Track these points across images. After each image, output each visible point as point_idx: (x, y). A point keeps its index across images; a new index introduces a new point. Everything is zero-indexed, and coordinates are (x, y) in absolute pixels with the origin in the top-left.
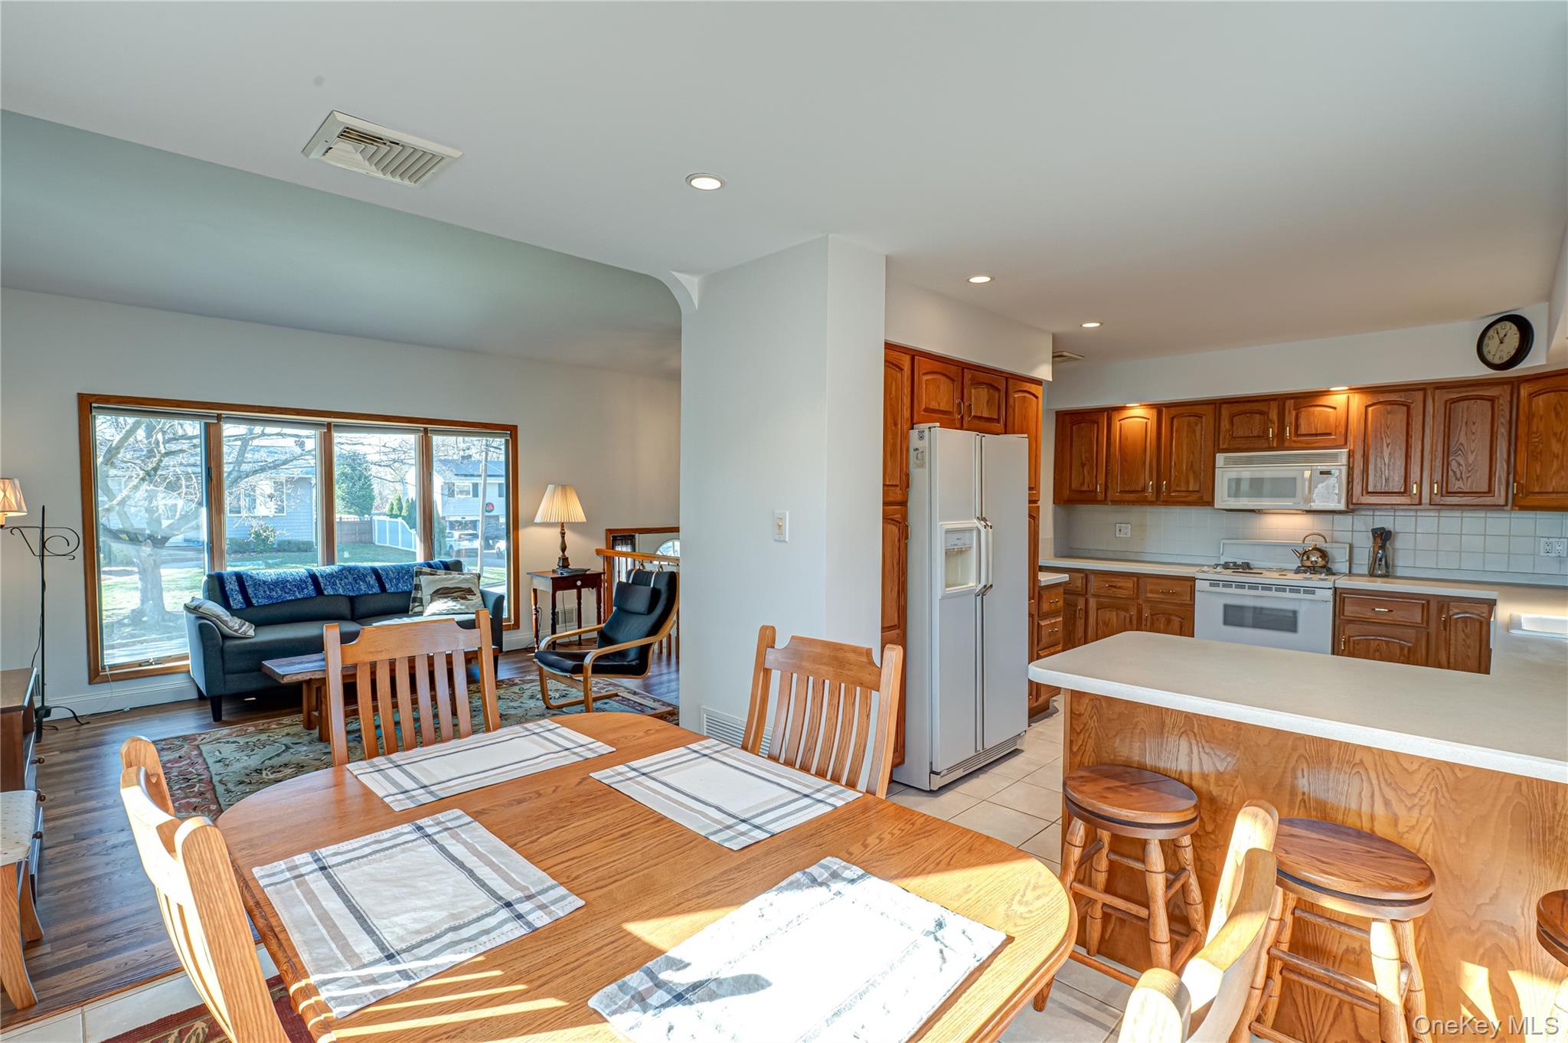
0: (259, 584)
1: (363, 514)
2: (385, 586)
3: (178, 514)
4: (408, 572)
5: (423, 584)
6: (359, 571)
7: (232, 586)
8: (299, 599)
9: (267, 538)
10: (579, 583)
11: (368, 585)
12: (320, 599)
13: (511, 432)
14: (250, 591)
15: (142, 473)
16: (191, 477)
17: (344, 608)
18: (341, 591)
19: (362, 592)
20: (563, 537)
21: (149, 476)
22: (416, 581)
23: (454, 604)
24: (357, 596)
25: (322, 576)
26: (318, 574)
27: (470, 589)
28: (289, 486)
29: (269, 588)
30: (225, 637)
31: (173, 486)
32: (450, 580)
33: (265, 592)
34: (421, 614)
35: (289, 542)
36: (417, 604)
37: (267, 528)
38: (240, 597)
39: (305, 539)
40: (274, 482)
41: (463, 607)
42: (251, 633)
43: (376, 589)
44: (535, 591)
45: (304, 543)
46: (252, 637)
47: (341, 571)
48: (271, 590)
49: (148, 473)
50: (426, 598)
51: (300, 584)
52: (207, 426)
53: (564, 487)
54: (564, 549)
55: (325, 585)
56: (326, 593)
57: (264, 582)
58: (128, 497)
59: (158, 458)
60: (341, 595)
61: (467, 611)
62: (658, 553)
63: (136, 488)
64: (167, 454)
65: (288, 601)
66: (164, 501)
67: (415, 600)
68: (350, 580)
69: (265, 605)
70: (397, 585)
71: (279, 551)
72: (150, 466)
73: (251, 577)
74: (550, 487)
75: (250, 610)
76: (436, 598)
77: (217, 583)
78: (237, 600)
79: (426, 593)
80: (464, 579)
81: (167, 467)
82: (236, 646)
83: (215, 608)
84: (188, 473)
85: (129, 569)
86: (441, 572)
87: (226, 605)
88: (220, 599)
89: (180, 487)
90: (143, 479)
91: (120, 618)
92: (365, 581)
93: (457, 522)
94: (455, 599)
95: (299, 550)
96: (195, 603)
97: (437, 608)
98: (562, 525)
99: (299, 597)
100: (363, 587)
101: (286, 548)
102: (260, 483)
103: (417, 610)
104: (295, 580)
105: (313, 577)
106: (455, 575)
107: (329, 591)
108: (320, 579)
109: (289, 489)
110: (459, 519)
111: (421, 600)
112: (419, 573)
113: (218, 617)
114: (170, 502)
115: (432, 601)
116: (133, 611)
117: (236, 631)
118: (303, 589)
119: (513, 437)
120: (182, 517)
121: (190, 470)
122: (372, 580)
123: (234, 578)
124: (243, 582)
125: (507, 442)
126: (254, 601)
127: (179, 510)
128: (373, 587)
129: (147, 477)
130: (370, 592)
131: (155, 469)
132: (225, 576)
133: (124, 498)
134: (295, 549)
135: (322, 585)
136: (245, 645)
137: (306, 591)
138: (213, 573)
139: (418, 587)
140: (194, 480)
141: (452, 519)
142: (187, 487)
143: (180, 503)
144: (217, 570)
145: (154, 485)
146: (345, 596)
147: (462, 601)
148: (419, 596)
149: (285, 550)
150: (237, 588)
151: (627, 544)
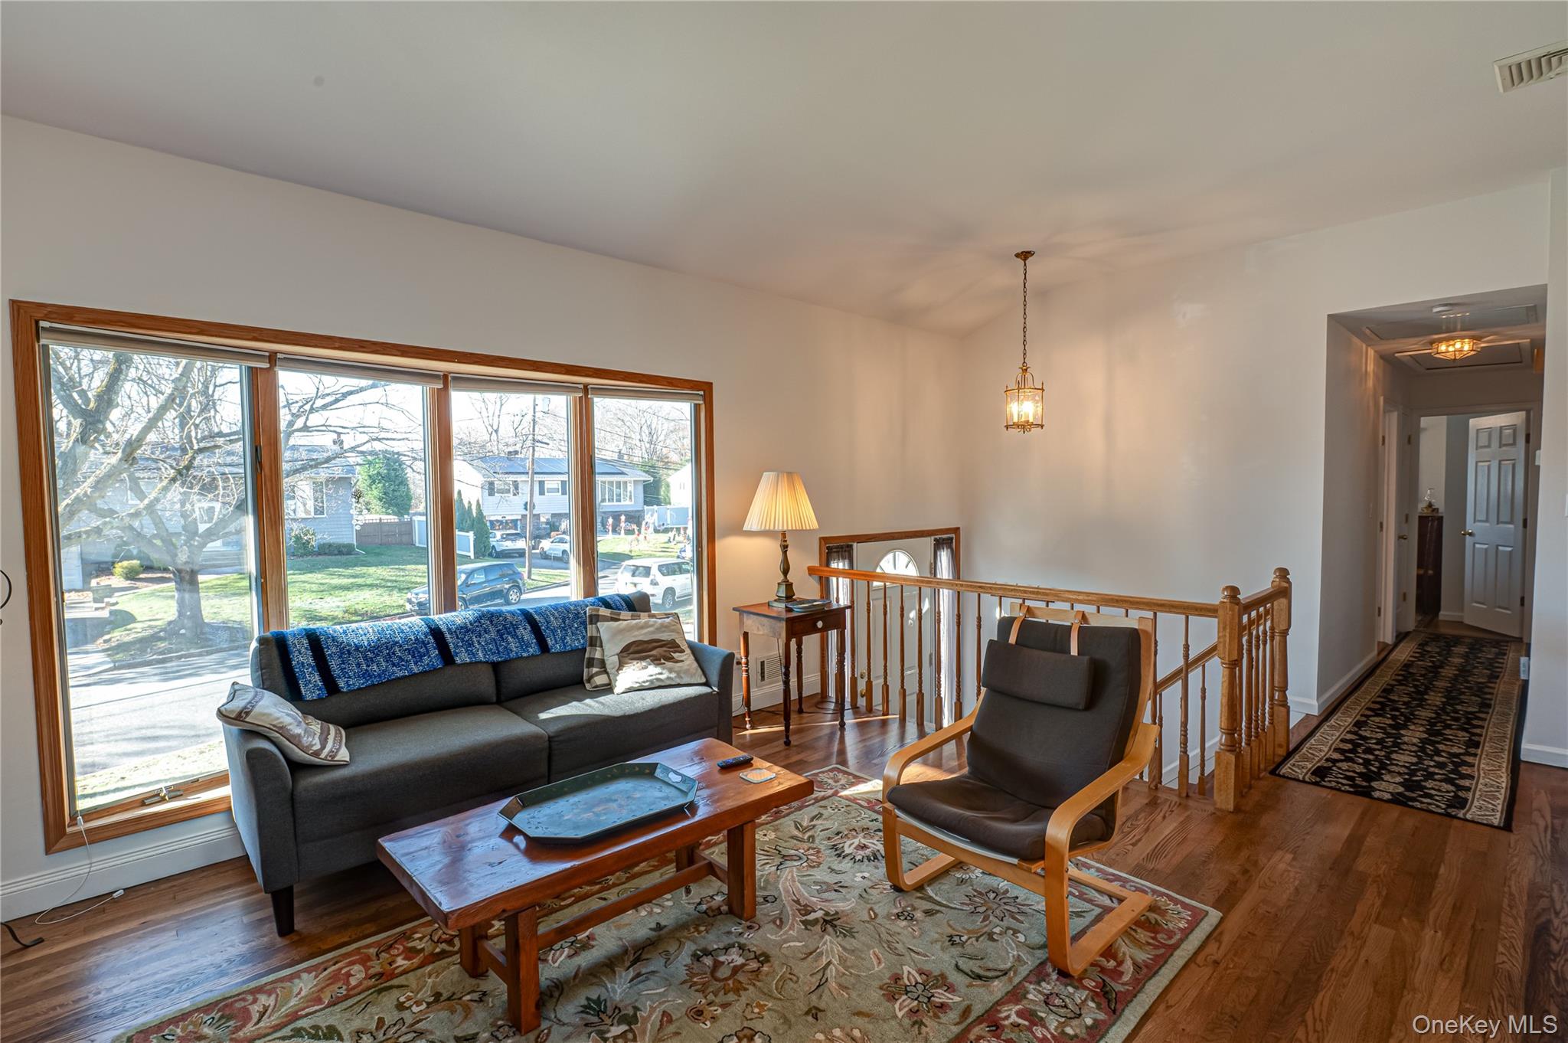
0: (347, 651)
1: (402, 515)
2: (546, 642)
3: (216, 517)
4: (577, 615)
5: (604, 637)
6: (505, 619)
7: (302, 658)
8: (415, 674)
9: (308, 542)
10: (820, 624)
11: (521, 640)
12: (450, 671)
13: (701, 392)
14: (334, 665)
15: (172, 472)
16: (228, 478)
17: (485, 683)
18: (481, 656)
19: (513, 655)
20: (785, 553)
21: (182, 474)
22: (591, 631)
23: (658, 670)
24: (505, 661)
25: (449, 630)
26: (444, 629)
27: (673, 641)
28: (330, 486)
29: (366, 658)
30: (298, 767)
31: (209, 487)
32: (642, 628)
33: (358, 665)
34: (608, 689)
35: (330, 545)
36: (595, 670)
37: (308, 531)
38: (317, 678)
39: (346, 541)
40: (314, 483)
41: (673, 675)
42: (344, 755)
43: (534, 649)
44: (746, 635)
45: (345, 546)
46: (345, 765)
47: (479, 619)
48: (369, 661)
49: (179, 472)
50: (612, 661)
51: (415, 648)
52: (253, 373)
53: (790, 475)
54: (786, 571)
55: (456, 646)
56: (458, 661)
57: (357, 648)
58: (157, 500)
59: (190, 455)
60: (481, 662)
61: (678, 681)
62: (878, 570)
63: (165, 489)
64: (201, 450)
65: (398, 679)
66: (200, 505)
67: (591, 662)
68: (493, 634)
69: (359, 689)
70: (563, 639)
71: (320, 555)
72: (183, 464)
73: (334, 639)
74: (768, 477)
75: (334, 699)
76: (627, 660)
77: (275, 653)
78: (311, 685)
79: (610, 651)
80: (662, 625)
81: (200, 468)
82: (320, 787)
83: (275, 709)
84: (224, 474)
85: (165, 575)
86: (625, 614)
87: (293, 694)
88: (282, 683)
89: (216, 488)
90: (174, 480)
91: (156, 630)
92: (515, 636)
93: (497, 521)
94: (656, 661)
95: (340, 553)
96: (239, 704)
97: (633, 675)
98: (784, 534)
99: (416, 670)
100: (513, 645)
101: (327, 551)
102: (299, 483)
103: (600, 680)
104: (407, 640)
105: (436, 633)
106: (644, 618)
107: (462, 657)
108: (448, 636)
109: (330, 489)
110: (500, 518)
111: (602, 663)
112: (595, 619)
113: (282, 730)
114: (206, 505)
115: (621, 666)
116: (170, 623)
117: (316, 754)
118: (421, 656)
119: (708, 399)
120: (221, 520)
121: (227, 470)
122: (526, 633)
123: (305, 642)
124: (322, 649)
125: (697, 407)
126: (341, 683)
127: (216, 513)
128: (528, 645)
129: (178, 477)
130: (525, 655)
131: (188, 468)
132: (290, 639)
133: (151, 502)
134: (336, 552)
135: (452, 646)
136: (335, 783)
137: (426, 660)
138: (268, 634)
139: (595, 642)
140: (232, 481)
141: (493, 518)
142: (224, 488)
143: (217, 506)
144: (274, 628)
145: (187, 488)
146: (487, 662)
147: (669, 664)
148: (598, 655)
149: (325, 554)
150: (311, 660)
151: (843, 558)
